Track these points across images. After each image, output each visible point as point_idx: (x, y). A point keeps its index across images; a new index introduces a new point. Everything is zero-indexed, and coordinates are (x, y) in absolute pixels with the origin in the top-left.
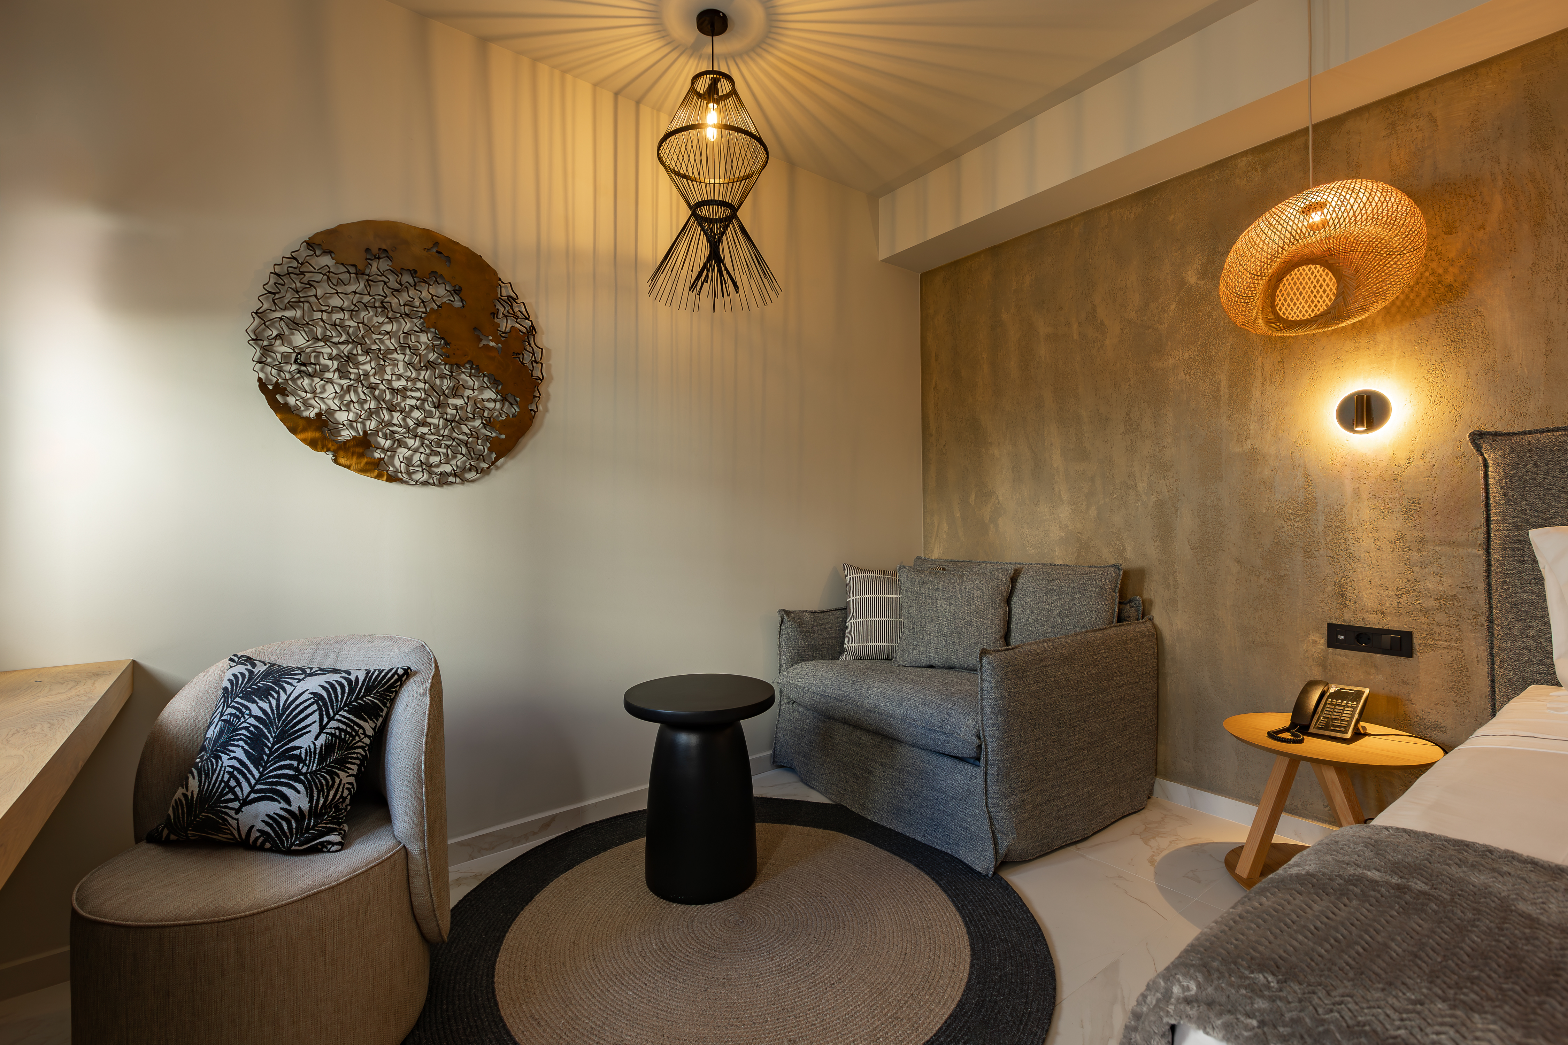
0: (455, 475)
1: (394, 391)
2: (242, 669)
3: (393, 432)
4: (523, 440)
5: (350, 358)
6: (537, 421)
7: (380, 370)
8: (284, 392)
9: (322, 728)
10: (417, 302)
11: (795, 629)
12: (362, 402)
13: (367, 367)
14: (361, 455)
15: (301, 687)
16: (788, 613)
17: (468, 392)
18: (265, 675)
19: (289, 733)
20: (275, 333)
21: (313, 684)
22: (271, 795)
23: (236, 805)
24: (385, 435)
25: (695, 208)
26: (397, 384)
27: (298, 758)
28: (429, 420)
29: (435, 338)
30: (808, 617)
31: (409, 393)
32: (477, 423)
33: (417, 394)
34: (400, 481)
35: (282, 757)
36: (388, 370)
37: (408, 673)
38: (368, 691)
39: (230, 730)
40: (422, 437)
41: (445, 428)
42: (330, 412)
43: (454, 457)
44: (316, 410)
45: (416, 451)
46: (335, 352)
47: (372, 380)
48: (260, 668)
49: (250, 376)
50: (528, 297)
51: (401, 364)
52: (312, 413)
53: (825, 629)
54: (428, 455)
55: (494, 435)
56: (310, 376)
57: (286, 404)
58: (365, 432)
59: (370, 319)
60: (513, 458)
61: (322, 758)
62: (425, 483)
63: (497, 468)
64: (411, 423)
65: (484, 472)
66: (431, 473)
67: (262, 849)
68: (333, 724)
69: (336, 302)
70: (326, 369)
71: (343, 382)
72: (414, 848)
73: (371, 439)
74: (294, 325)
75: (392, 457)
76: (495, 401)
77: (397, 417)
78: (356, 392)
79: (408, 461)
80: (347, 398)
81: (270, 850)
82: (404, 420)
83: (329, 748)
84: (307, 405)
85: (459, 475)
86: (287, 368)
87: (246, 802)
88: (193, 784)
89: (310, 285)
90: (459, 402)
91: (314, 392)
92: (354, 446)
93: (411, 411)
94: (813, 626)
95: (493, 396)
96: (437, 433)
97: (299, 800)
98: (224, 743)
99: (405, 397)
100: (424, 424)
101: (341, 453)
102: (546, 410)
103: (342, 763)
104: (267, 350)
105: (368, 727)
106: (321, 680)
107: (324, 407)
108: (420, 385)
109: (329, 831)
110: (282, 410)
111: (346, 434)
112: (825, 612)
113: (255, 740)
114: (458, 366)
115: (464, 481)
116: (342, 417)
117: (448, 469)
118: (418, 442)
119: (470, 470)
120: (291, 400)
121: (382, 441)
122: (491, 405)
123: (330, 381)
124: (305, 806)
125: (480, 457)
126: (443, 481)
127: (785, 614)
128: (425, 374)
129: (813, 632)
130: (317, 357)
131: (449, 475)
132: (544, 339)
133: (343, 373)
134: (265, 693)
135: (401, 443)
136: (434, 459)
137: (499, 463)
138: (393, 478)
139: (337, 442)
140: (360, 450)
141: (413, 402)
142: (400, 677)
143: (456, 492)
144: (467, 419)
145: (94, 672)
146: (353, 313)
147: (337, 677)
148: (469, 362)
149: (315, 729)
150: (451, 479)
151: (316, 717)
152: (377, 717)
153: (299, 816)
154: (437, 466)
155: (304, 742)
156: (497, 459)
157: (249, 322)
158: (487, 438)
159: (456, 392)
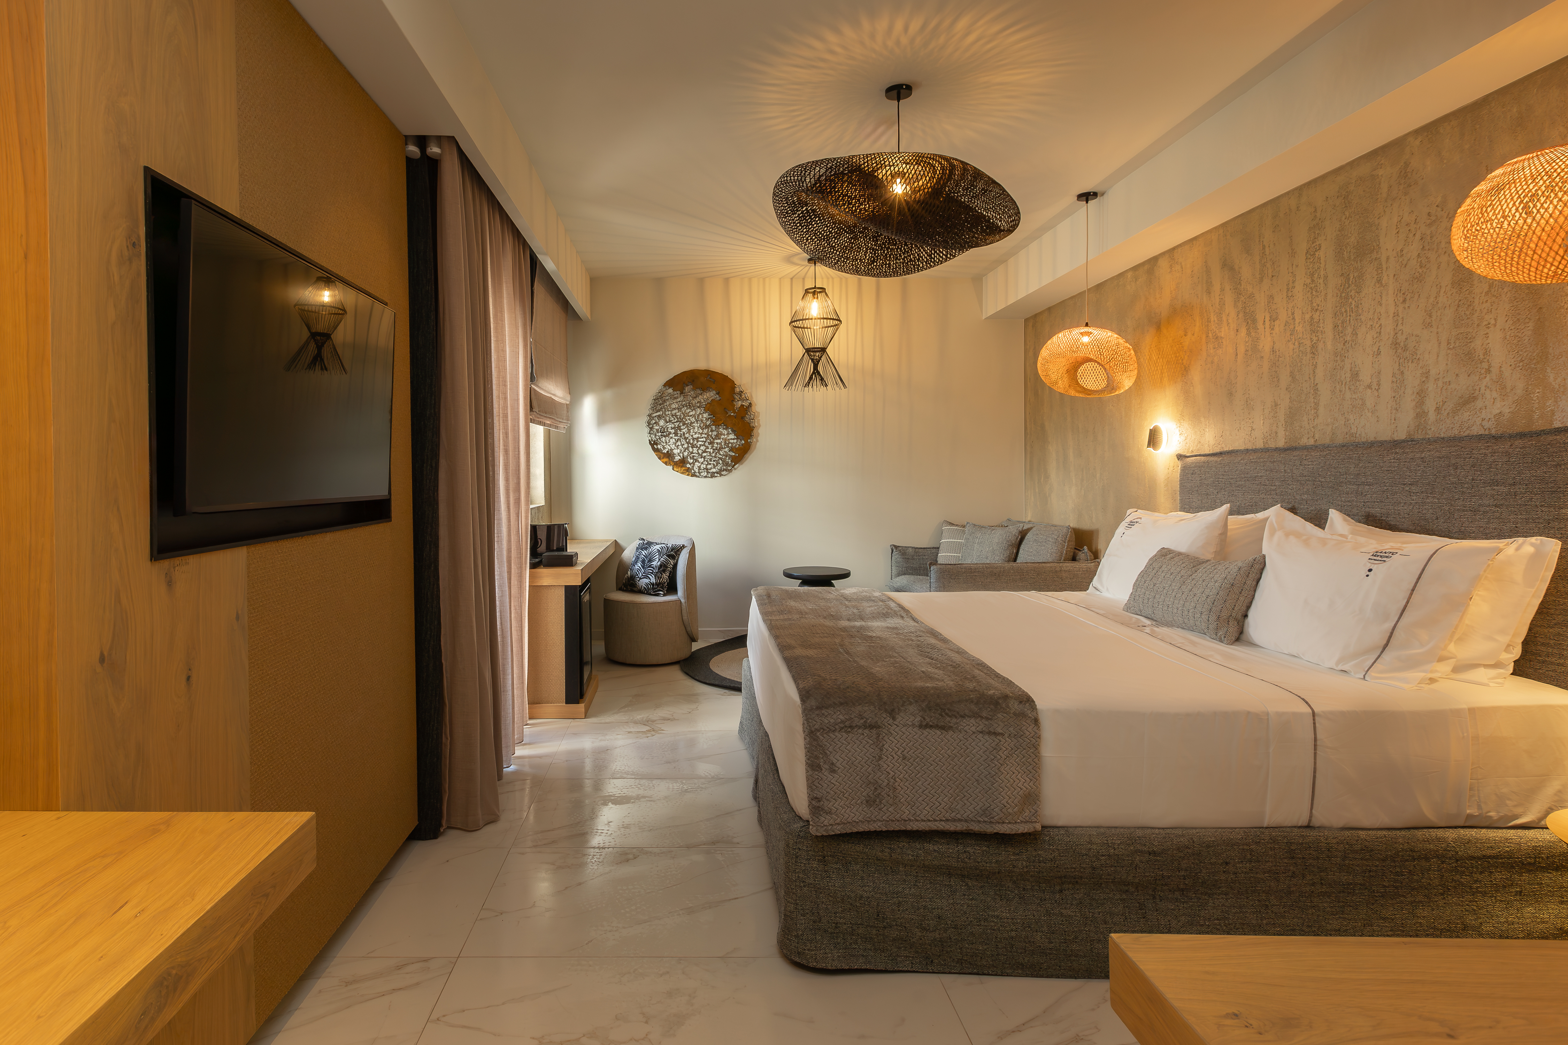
0: (717, 473)
1: (693, 439)
2: (641, 541)
3: (693, 456)
4: (746, 456)
5: (679, 428)
6: (752, 447)
7: (689, 432)
8: (657, 444)
9: (659, 560)
10: (702, 401)
11: (900, 557)
12: (682, 445)
13: (684, 431)
14: (682, 467)
15: (655, 547)
16: (896, 547)
17: (722, 437)
18: (647, 544)
19: (650, 561)
20: (654, 422)
21: (658, 547)
22: (646, 577)
23: (638, 579)
24: (690, 457)
25: (808, 351)
26: (694, 436)
27: (653, 567)
28: (707, 450)
29: (709, 415)
30: (911, 550)
31: (699, 440)
32: (727, 450)
33: (702, 440)
34: (696, 476)
35: (649, 567)
36: (692, 431)
37: (684, 546)
38: (672, 551)
39: (637, 558)
40: (704, 457)
41: (713, 453)
42: (672, 450)
43: (717, 465)
44: (667, 450)
45: (702, 463)
46: (673, 426)
47: (686, 436)
48: (646, 542)
49: (647, 438)
50: (748, 392)
51: (696, 428)
52: (665, 451)
53: (923, 558)
54: (707, 465)
55: (733, 454)
56: (665, 436)
57: (658, 448)
58: (683, 457)
59: (685, 411)
60: (742, 464)
61: (659, 569)
62: (706, 477)
63: (735, 469)
64: (700, 452)
65: (730, 471)
66: (708, 473)
67: (644, 593)
68: (662, 559)
69: (673, 406)
70: (670, 433)
71: (676, 438)
72: (683, 601)
73: (686, 460)
74: (659, 417)
75: (693, 467)
76: (733, 439)
77: (695, 450)
78: (680, 441)
79: (699, 467)
80: (677, 444)
81: (646, 594)
82: (698, 450)
83: (661, 566)
84: (664, 448)
85: (720, 473)
86: (658, 434)
87: (640, 579)
88: (629, 573)
89: (665, 401)
90: (719, 441)
91: (666, 443)
92: (680, 463)
93: (700, 447)
94: (913, 556)
95: (733, 437)
96: (711, 455)
97: (653, 580)
98: (636, 562)
99: (698, 441)
100: (705, 452)
101: (675, 466)
102: (757, 441)
103: (664, 571)
104: (651, 429)
105: (672, 562)
106: (660, 546)
107: (669, 448)
108: (703, 436)
109: (661, 591)
110: (656, 450)
111: (677, 458)
112: (924, 548)
113: (643, 561)
114: (719, 426)
115: (721, 475)
116: (676, 451)
117: (714, 470)
118: (703, 459)
119: (723, 471)
120: (659, 446)
121: (689, 460)
122: (732, 441)
123: (672, 438)
124: (654, 582)
125: (727, 464)
126: (713, 476)
127: (895, 548)
128: (706, 431)
129: (913, 559)
130: (667, 429)
131: (714, 473)
132: (754, 409)
133: (676, 434)
134: (646, 549)
135: (697, 461)
136: (709, 467)
137: (736, 467)
138: (694, 475)
139: (674, 462)
140: (681, 464)
141: (700, 443)
142: (681, 547)
143: (718, 480)
144: (723, 448)
145: (607, 541)
146: (679, 409)
147: (664, 545)
148: (723, 423)
149: (657, 560)
150: (716, 475)
151: (658, 556)
152: (675, 559)
153: (653, 584)
154: (710, 469)
155: (654, 563)
156: (734, 465)
157: (646, 419)
158: (731, 456)
159: (718, 436)
